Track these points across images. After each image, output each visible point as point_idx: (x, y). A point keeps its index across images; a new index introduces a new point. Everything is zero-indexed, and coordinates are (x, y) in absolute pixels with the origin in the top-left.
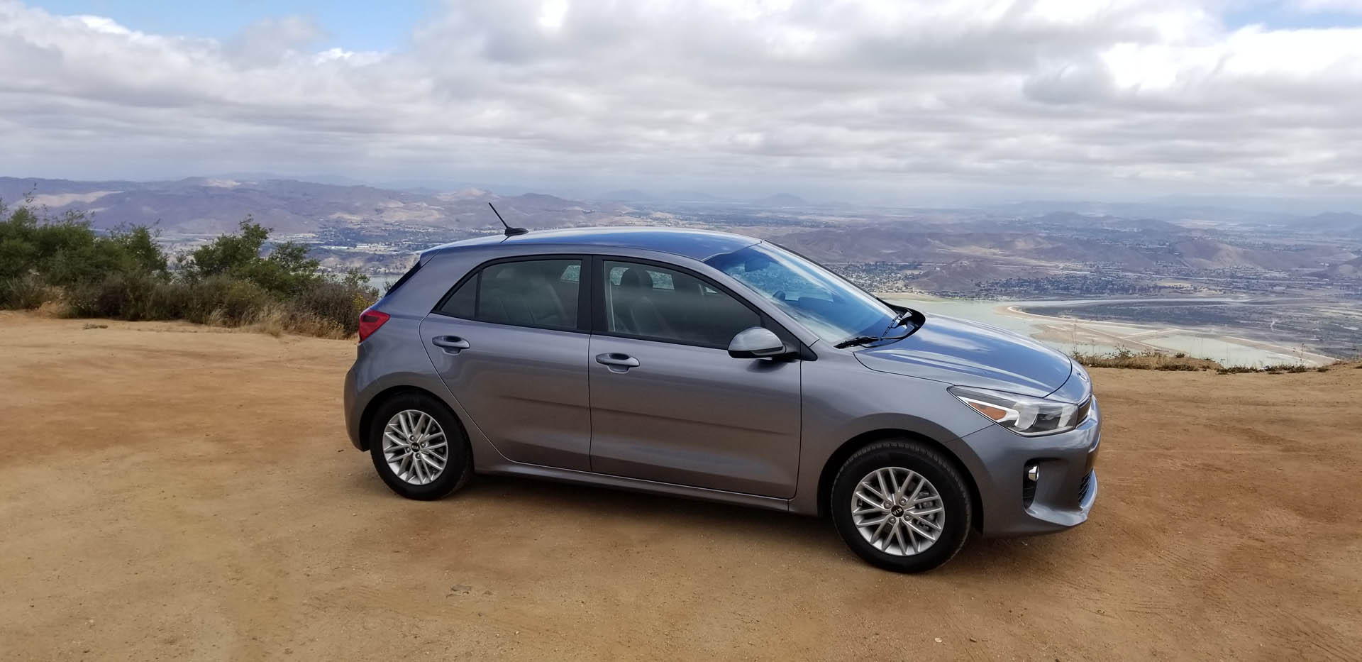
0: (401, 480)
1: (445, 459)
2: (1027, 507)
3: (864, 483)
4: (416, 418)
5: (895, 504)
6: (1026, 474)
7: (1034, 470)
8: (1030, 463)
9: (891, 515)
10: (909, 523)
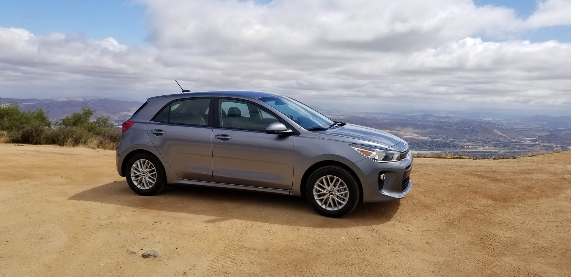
0: (137, 187)
1: (155, 179)
2: (380, 190)
3: (318, 182)
4: (144, 163)
5: (330, 190)
6: (379, 177)
7: (382, 176)
8: (381, 173)
9: (328, 194)
10: (335, 198)
